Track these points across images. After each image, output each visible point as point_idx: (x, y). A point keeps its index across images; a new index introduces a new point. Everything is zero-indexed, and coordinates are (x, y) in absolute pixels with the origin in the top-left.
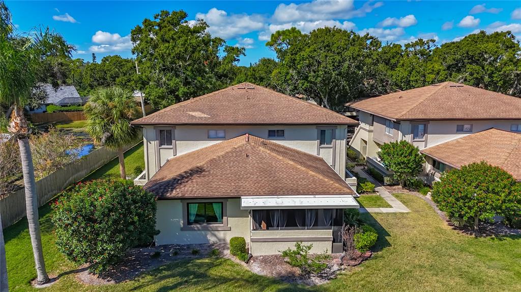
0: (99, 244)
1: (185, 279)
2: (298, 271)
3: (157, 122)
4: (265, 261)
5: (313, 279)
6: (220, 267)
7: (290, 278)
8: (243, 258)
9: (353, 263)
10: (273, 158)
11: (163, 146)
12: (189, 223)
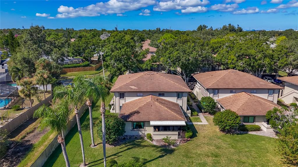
0: (111, 136)
1: (134, 146)
2: (167, 144)
3: (119, 91)
4: (157, 141)
5: (171, 146)
6: (144, 143)
7: (165, 146)
8: (151, 140)
9: (184, 142)
10: (160, 106)
11: (121, 99)
12: (134, 129)
